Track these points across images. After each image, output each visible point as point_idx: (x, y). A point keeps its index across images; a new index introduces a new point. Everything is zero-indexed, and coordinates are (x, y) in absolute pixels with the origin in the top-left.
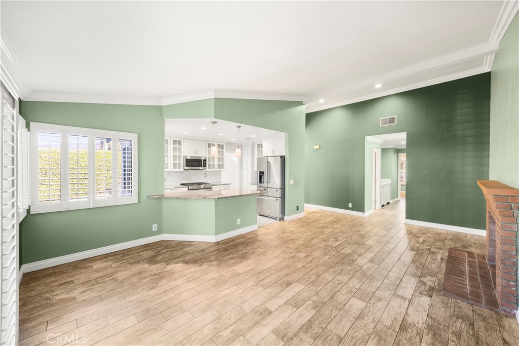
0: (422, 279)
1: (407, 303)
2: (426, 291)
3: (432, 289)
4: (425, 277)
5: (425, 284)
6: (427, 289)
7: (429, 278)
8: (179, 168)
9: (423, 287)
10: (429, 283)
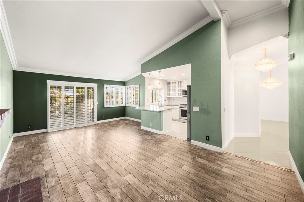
0: (56, 179)
1: (54, 162)
2: (49, 173)
3: (47, 177)
4: (56, 182)
5: (53, 177)
6: (50, 174)
7: (53, 184)
8: (180, 96)
9: (52, 174)
10: (50, 179)
